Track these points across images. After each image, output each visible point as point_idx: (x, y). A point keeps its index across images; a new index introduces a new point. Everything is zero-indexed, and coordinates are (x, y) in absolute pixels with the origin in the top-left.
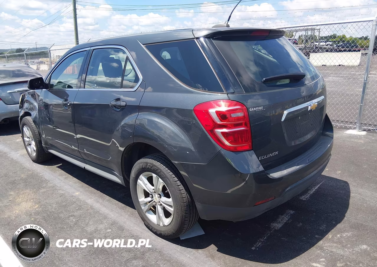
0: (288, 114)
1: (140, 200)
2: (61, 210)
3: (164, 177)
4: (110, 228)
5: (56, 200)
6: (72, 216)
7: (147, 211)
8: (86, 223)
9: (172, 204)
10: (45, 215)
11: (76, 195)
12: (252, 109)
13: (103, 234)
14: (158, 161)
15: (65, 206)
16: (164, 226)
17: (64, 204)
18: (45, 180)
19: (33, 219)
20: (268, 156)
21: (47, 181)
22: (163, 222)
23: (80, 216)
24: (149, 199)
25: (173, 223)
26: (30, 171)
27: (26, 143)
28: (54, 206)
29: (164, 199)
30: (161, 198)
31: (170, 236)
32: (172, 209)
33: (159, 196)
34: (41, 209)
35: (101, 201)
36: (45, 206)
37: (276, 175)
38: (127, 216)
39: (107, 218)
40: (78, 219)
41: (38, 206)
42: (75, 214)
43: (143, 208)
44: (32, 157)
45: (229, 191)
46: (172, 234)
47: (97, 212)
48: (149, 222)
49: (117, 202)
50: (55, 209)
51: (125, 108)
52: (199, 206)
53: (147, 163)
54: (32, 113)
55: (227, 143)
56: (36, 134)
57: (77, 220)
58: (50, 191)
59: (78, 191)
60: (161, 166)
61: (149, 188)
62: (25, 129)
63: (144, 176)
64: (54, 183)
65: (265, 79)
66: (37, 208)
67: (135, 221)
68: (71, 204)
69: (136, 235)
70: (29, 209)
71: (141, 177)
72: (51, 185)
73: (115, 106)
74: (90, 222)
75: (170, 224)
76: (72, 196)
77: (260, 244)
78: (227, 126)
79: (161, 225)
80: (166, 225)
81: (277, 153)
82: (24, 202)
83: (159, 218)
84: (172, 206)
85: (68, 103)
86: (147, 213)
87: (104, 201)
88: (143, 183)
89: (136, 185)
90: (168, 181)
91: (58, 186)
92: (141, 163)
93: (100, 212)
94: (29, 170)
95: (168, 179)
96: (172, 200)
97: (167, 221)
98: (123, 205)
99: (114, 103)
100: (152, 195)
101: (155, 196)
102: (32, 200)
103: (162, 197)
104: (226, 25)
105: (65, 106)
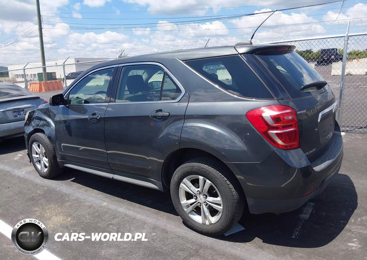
0: (322, 115)
1: (182, 203)
2: (97, 220)
3: (214, 178)
4: (154, 232)
5: (87, 211)
6: (110, 224)
7: (190, 212)
8: (128, 230)
9: (221, 203)
10: (82, 226)
11: (105, 205)
12: (299, 112)
13: (150, 237)
14: (206, 163)
15: (99, 216)
16: (211, 224)
17: (97, 214)
18: (65, 194)
19: (72, 231)
20: (310, 152)
21: (68, 195)
22: (209, 221)
23: (119, 224)
24: (193, 201)
25: (223, 220)
26: (45, 187)
27: (35, 160)
28: (87, 217)
29: (210, 199)
30: (206, 198)
31: (218, 232)
32: (221, 207)
33: (205, 196)
34: (75, 221)
35: (132, 209)
36: (78, 218)
37: (318, 168)
38: (164, 220)
39: (146, 223)
40: (118, 226)
41: (70, 218)
42: (112, 222)
43: (185, 210)
44: (42, 173)
45: (283, 186)
46: (221, 231)
47: (134, 219)
48: (192, 222)
49: (149, 208)
50: (90, 219)
51: (168, 118)
52: (250, 202)
53: (193, 166)
54: (45, 129)
55: (280, 142)
56: (50, 150)
57: (118, 228)
58: (76, 204)
59: (105, 201)
60: (210, 168)
61: (194, 190)
62: (35, 146)
63: (188, 179)
64: (76, 196)
65: (304, 87)
66: (71, 220)
67: (174, 223)
68: (104, 214)
69: (181, 236)
70: (62, 222)
71: (185, 180)
72: (74, 198)
73: (155, 117)
74: (132, 228)
75: (218, 222)
76: (101, 207)
77: (297, 233)
78: (279, 128)
79: (207, 223)
80: (213, 223)
81: (315, 149)
82: (54, 217)
83: (205, 217)
84: (221, 204)
85: (98, 117)
86: (190, 214)
87: (136, 208)
88: (186, 185)
89: (178, 189)
90: (218, 181)
91: (81, 199)
92: (186, 167)
93: (137, 218)
94: (43, 186)
95: (218, 179)
96: (221, 199)
97: (214, 220)
98: (156, 211)
99: (154, 114)
100: (196, 196)
101: (200, 197)
102: (61, 214)
103: (208, 197)
104: (249, 42)
105: (93, 120)
